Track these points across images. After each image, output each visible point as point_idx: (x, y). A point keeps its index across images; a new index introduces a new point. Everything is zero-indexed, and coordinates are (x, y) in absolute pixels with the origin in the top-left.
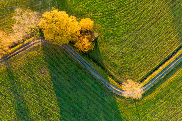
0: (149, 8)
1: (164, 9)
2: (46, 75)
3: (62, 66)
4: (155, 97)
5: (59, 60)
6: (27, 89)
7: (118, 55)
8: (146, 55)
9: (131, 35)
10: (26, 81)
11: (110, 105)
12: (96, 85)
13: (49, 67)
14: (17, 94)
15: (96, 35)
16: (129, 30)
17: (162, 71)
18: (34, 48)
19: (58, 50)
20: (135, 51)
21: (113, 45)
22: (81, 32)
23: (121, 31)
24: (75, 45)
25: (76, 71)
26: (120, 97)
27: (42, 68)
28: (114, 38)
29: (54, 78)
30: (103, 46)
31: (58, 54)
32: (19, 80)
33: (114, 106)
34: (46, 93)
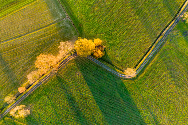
0: (131, 25)
1: (140, 24)
2: (79, 75)
3: (88, 68)
4: (145, 75)
5: (86, 65)
6: (71, 85)
7: (119, 55)
8: (134, 52)
9: (124, 42)
10: (69, 81)
11: (120, 85)
12: (110, 75)
13: (81, 70)
14: (65, 89)
15: (104, 47)
16: (122, 40)
17: (146, 59)
18: (70, 61)
19: (84, 60)
20: (128, 51)
21: (115, 50)
22: (96, 47)
23: (117, 42)
24: (94, 55)
25: (97, 69)
26: (125, 79)
27: (77, 72)
28: (114, 46)
29: (85, 77)
30: (109, 52)
31: (85, 62)
32: (65, 81)
33: (122, 85)
34: (82, 85)
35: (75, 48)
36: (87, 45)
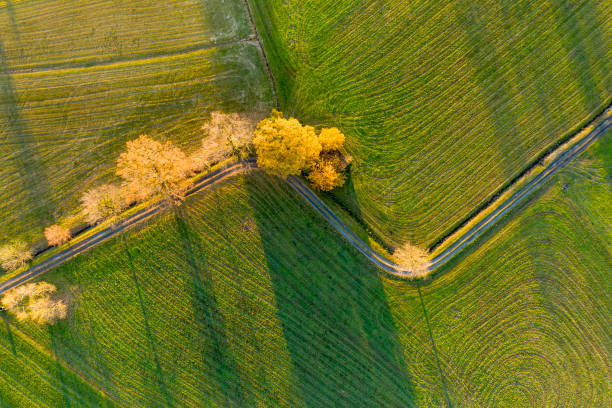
0: (450, 110)
1: (478, 111)
2: (249, 231)
3: (283, 216)
4: (457, 278)
5: (277, 204)
6: (214, 257)
7: (390, 197)
8: (441, 199)
9: (414, 159)
10: (213, 243)
11: (371, 292)
12: (345, 254)
13: (258, 217)
14: (195, 267)
15: (349, 159)
16: (411, 151)
17: (471, 230)
18: (231, 180)
19: (278, 188)
20: (421, 190)
21: (381, 177)
22: (322, 153)
23: (395, 153)
24: (310, 177)
25: (308, 225)
26: (390, 276)
27: (243, 218)
28: (382, 164)
29: (266, 239)
30: (361, 180)
31: (276, 193)
32: (200, 240)
33: (378, 293)
34: (250, 265)
35: (256, 141)
36: (295, 140)
